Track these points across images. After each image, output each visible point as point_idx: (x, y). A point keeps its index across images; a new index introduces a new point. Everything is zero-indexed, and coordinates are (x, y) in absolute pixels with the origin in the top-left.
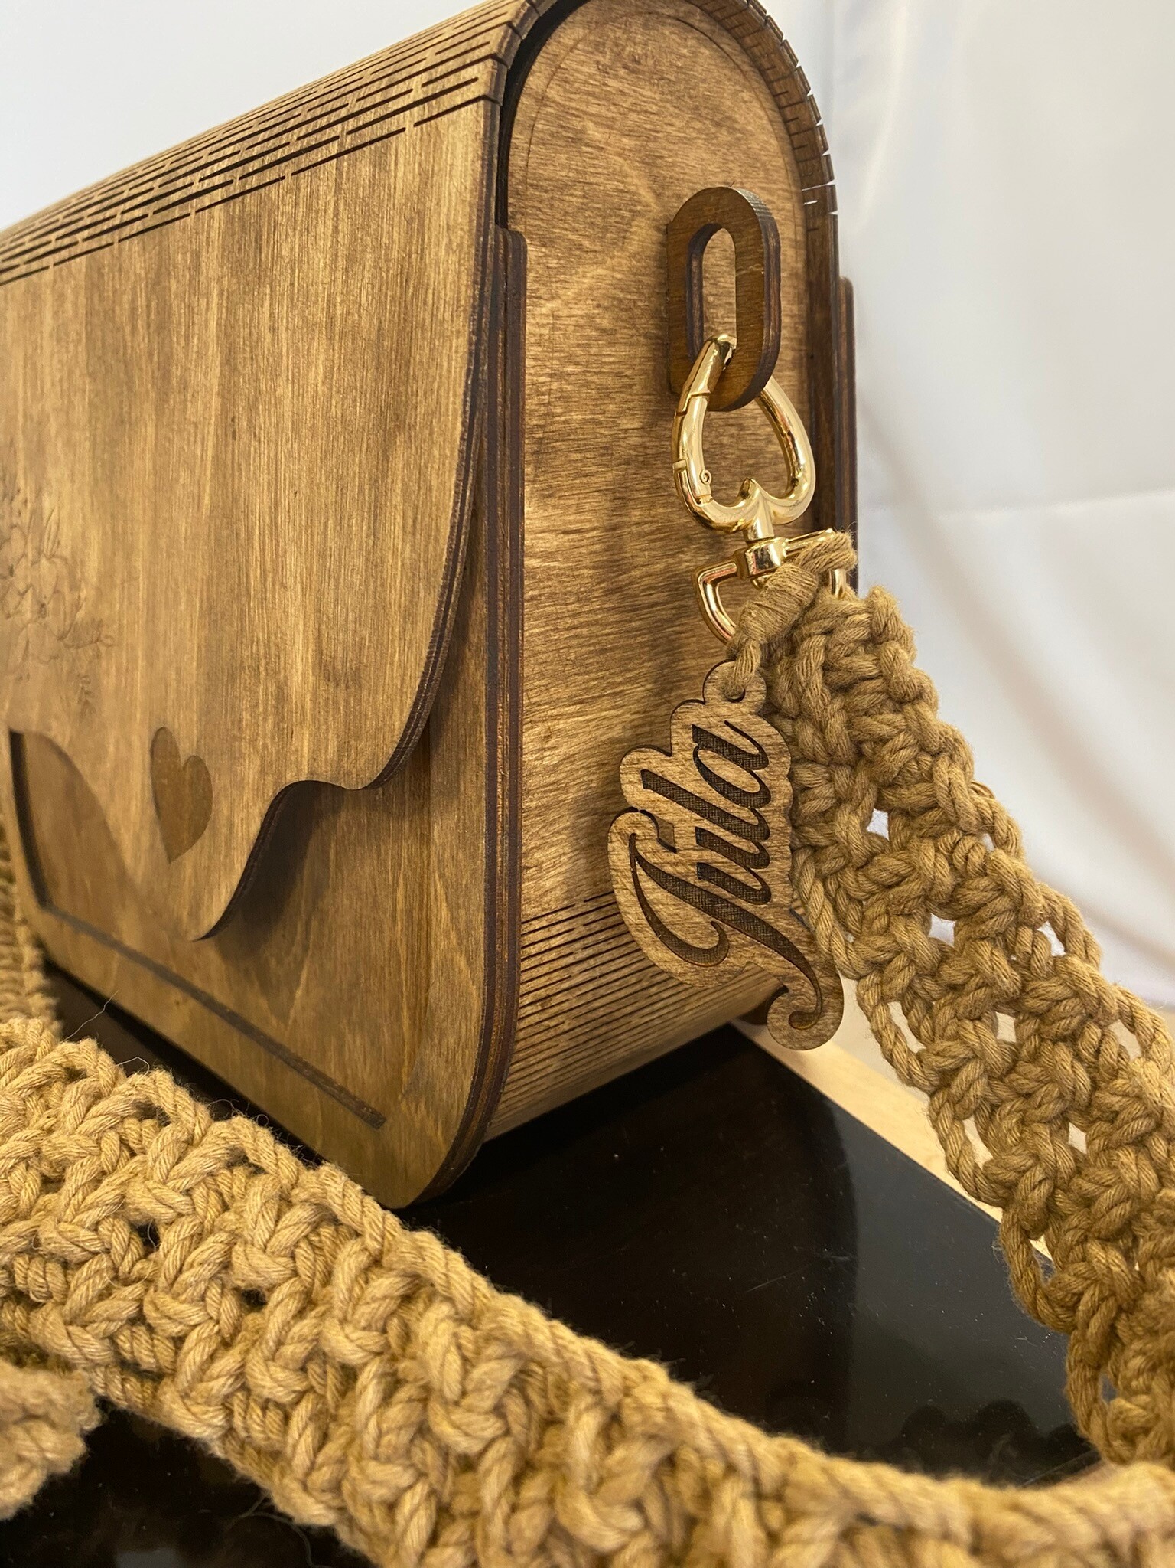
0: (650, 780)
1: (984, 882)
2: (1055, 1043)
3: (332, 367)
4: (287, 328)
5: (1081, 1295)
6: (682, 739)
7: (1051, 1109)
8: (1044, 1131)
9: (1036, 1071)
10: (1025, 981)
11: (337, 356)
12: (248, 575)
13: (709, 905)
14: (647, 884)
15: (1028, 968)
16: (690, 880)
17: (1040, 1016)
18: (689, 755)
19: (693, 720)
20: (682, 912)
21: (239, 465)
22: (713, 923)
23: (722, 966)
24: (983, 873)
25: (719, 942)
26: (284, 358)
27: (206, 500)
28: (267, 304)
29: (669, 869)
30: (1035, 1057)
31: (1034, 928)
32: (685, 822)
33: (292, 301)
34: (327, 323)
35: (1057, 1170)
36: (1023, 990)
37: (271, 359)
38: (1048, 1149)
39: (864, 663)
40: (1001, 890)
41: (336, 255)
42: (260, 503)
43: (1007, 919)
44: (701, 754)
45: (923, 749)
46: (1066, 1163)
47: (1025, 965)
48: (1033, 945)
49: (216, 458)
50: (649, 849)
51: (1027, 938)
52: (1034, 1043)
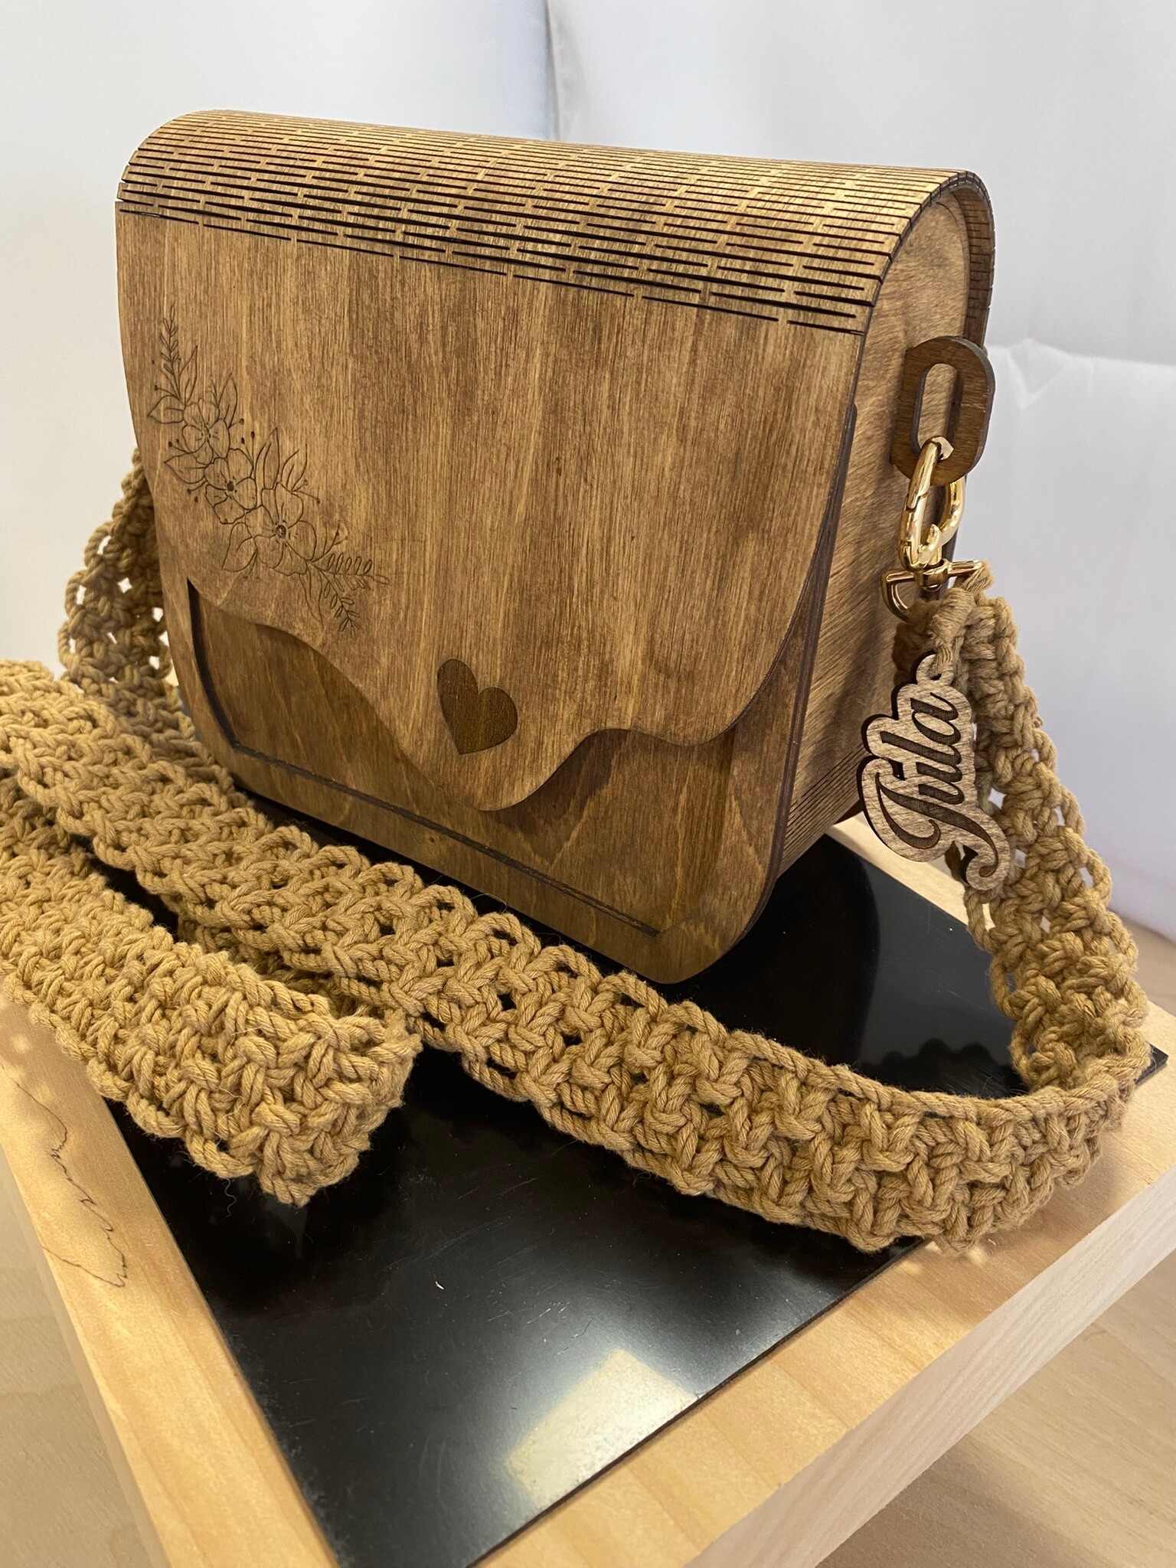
0: (886, 737)
1: (1030, 780)
2: (1046, 872)
3: (683, 462)
4: (630, 414)
5: (1028, 1001)
6: (904, 707)
7: (1036, 906)
8: (1029, 917)
9: (1032, 885)
10: (1039, 836)
11: (688, 455)
12: (571, 578)
13: (926, 809)
14: (888, 803)
15: (1043, 830)
16: (915, 796)
17: (1042, 856)
18: (910, 717)
19: (912, 695)
20: (910, 817)
21: (565, 497)
22: (930, 821)
23: (937, 847)
24: (1030, 775)
25: (935, 832)
26: (626, 435)
27: (521, 508)
28: (606, 386)
29: (901, 791)
30: (1032, 878)
31: (1051, 809)
32: (909, 760)
33: (638, 395)
34: (678, 428)
35: (1030, 938)
36: (1036, 841)
37: (608, 430)
38: (1028, 927)
39: (988, 652)
40: (1039, 786)
41: (693, 380)
42: (591, 531)
43: (1038, 802)
44: (917, 716)
45: (1010, 701)
46: (1036, 936)
47: (1041, 830)
48: (1049, 818)
49: (535, 481)
50: (890, 782)
51: (1046, 814)
52: (1035, 870)
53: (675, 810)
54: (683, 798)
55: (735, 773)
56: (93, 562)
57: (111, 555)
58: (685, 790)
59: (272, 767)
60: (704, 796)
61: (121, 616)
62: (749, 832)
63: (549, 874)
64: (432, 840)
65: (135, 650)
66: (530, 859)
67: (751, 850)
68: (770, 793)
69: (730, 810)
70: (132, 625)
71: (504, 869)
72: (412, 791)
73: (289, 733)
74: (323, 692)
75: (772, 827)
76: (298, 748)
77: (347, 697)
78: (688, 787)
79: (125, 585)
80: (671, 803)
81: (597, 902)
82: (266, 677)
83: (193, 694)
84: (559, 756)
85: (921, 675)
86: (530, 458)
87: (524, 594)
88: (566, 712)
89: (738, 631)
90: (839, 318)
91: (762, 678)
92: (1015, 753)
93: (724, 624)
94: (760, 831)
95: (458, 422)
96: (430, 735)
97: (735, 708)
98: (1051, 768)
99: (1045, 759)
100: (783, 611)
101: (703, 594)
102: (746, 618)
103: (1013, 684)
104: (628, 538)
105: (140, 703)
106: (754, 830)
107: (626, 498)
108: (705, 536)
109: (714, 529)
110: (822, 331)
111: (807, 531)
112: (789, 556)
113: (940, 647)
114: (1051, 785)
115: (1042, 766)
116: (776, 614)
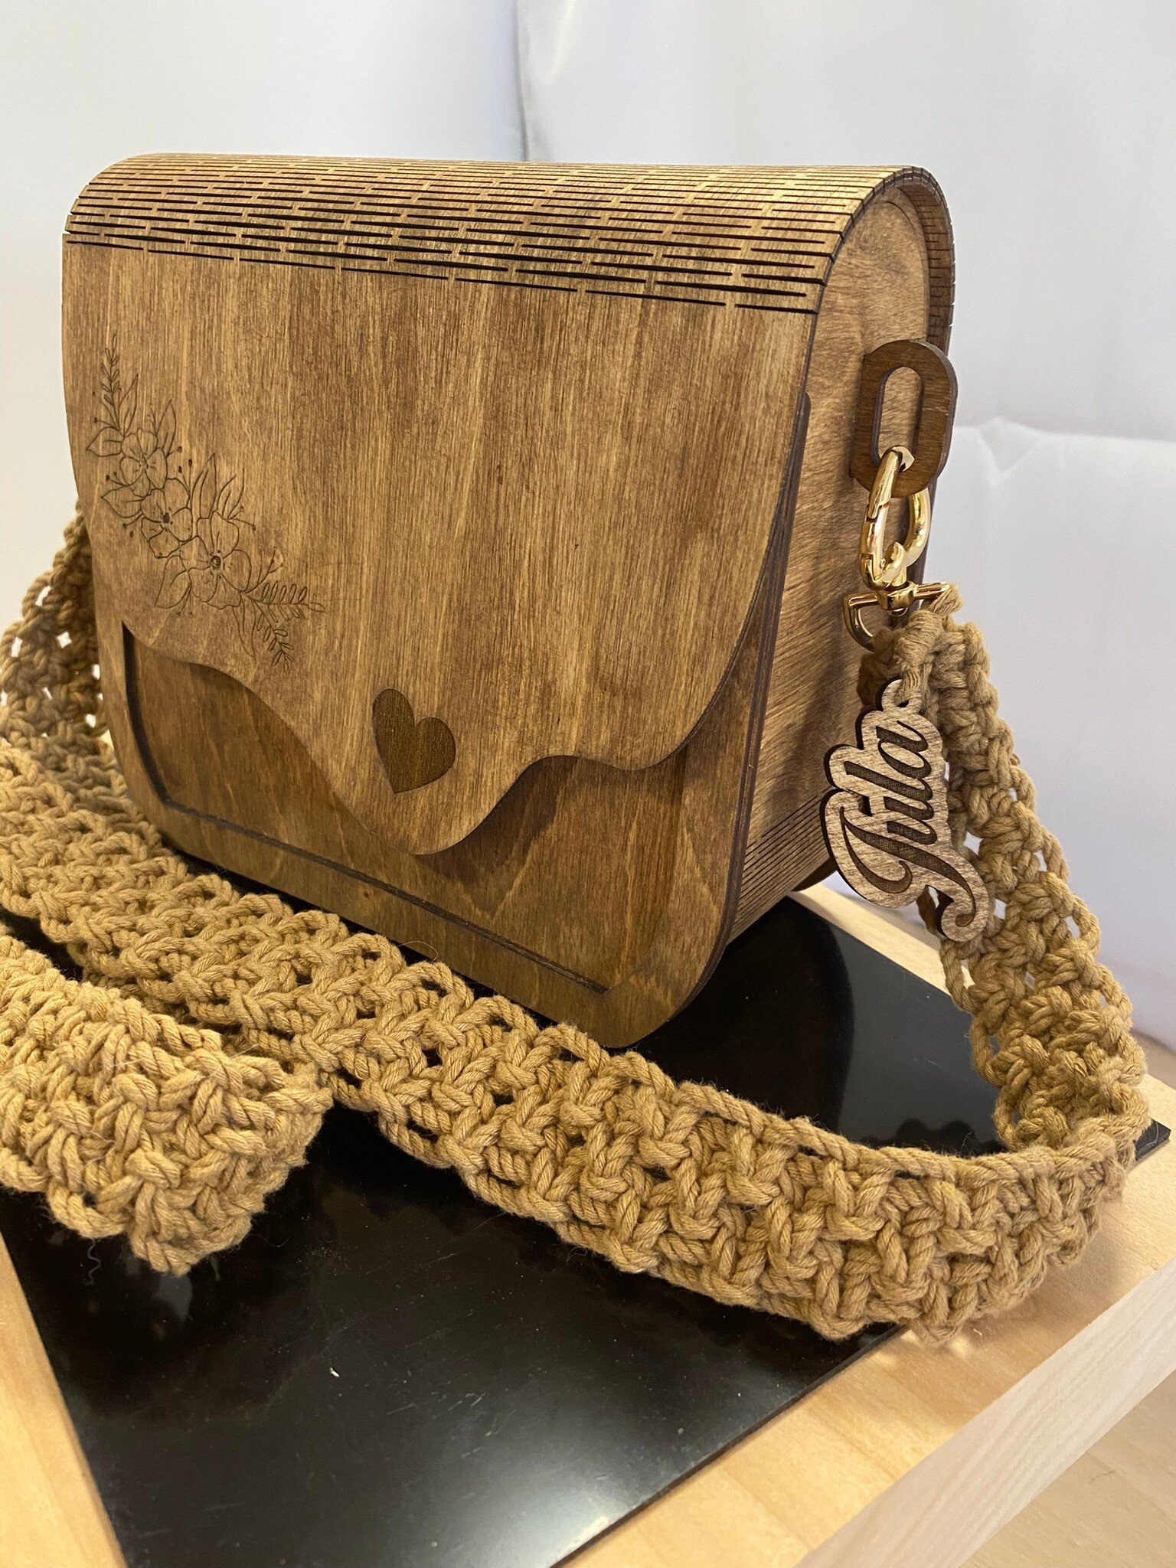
0: (851, 768)
1: (1008, 820)
2: (1029, 922)
3: (628, 461)
4: (573, 414)
5: (1013, 1063)
6: (869, 736)
7: (1019, 960)
8: (1011, 972)
9: (1014, 937)
10: (1019, 883)
11: (633, 453)
13: (896, 850)
14: (854, 840)
15: (1023, 876)
16: (883, 834)
17: (1023, 905)
18: (875, 747)
19: (877, 723)
20: (878, 857)
21: (506, 506)
22: (900, 862)
23: (908, 892)
24: (1008, 815)
25: (906, 875)
26: (569, 438)
27: (461, 522)
29: (866, 828)
30: (1014, 929)
31: (1032, 852)
32: (877, 794)
34: (622, 425)
35: (1013, 995)
36: (1016, 888)
37: (551, 433)
38: (1011, 982)
39: (958, 680)
40: (1018, 827)
41: (638, 374)
43: (1018, 844)
44: (883, 745)
45: (984, 734)
46: (1020, 991)
47: (1022, 875)
48: (1030, 862)
50: (855, 817)
51: (1027, 857)
52: (1016, 920)
53: (624, 849)
54: (632, 835)
55: (687, 801)
56: (30, 613)
57: (49, 607)
58: (634, 826)
59: (203, 823)
60: (655, 831)
61: (59, 671)
62: (703, 869)
63: (491, 928)
64: (366, 895)
65: (71, 707)
66: (470, 911)
67: (705, 889)
68: (724, 822)
69: (682, 844)
70: (69, 681)
71: (442, 924)
72: (347, 842)
73: (221, 785)
74: (257, 738)
75: (727, 861)
76: (231, 802)
77: (282, 742)
78: (638, 823)
79: (64, 640)
80: (620, 841)
81: (541, 957)
82: (199, 725)
83: (124, 747)
84: (499, 791)
85: (886, 702)
86: (471, 468)
87: (463, 614)
88: (507, 740)
89: (686, 642)
90: (788, 297)
91: (713, 690)
92: (990, 791)
93: (672, 634)
94: (714, 865)
95: (396, 435)
96: (364, 774)
97: (684, 726)
98: (1031, 807)
99: (1024, 798)
100: (734, 616)
101: (650, 602)
102: (695, 624)
103: (987, 715)
104: (572, 546)
105: (70, 758)
106: (707, 866)
107: (569, 503)
108: (651, 539)
109: (661, 531)
110: (771, 313)
111: (758, 527)
112: (740, 555)
113: (906, 671)
114: (1030, 825)
115: (1021, 805)
116: (727, 619)
